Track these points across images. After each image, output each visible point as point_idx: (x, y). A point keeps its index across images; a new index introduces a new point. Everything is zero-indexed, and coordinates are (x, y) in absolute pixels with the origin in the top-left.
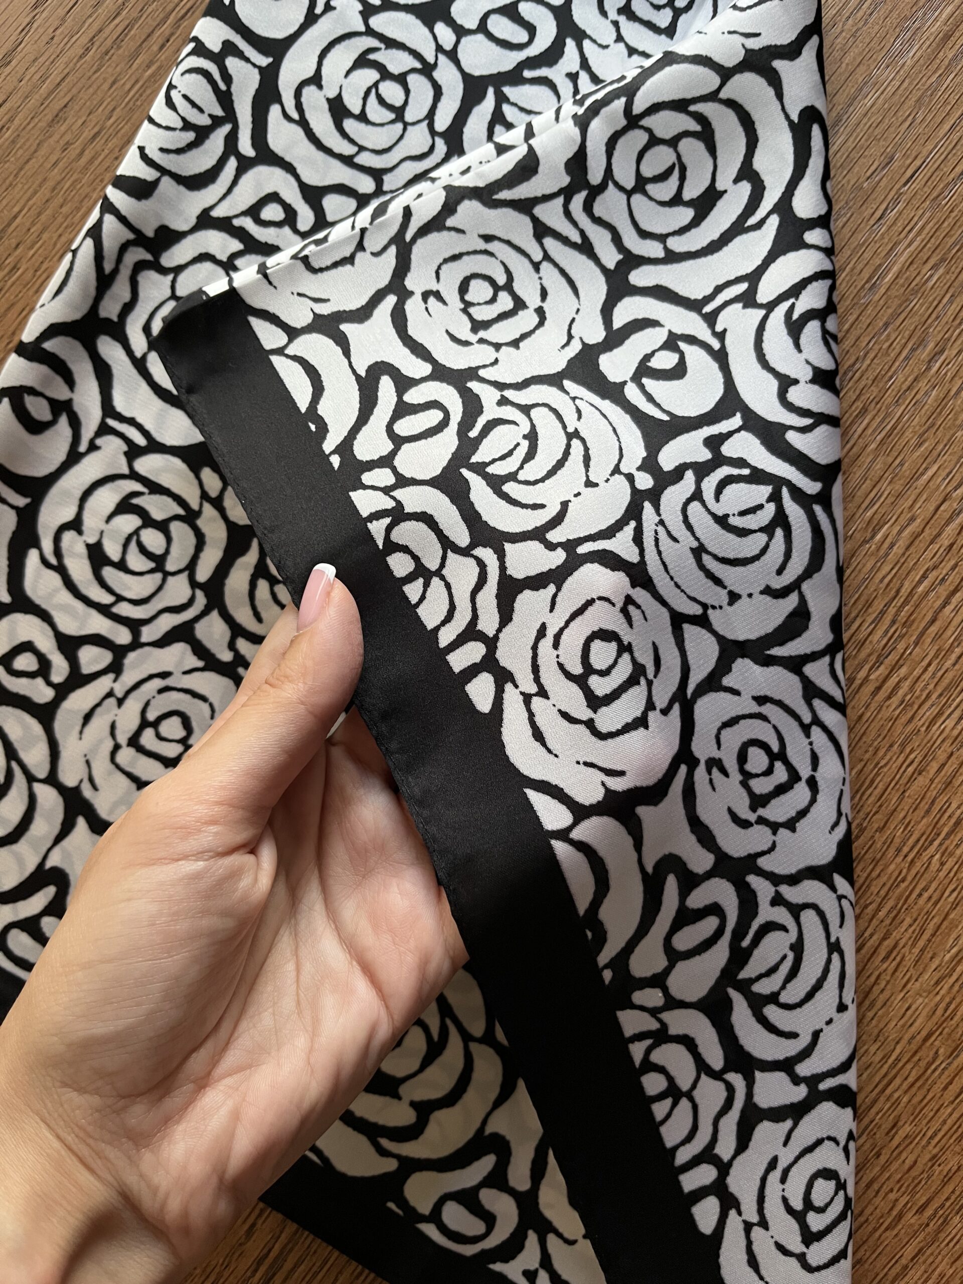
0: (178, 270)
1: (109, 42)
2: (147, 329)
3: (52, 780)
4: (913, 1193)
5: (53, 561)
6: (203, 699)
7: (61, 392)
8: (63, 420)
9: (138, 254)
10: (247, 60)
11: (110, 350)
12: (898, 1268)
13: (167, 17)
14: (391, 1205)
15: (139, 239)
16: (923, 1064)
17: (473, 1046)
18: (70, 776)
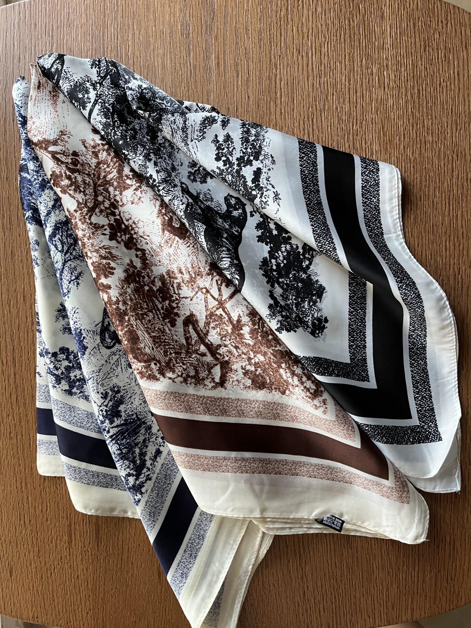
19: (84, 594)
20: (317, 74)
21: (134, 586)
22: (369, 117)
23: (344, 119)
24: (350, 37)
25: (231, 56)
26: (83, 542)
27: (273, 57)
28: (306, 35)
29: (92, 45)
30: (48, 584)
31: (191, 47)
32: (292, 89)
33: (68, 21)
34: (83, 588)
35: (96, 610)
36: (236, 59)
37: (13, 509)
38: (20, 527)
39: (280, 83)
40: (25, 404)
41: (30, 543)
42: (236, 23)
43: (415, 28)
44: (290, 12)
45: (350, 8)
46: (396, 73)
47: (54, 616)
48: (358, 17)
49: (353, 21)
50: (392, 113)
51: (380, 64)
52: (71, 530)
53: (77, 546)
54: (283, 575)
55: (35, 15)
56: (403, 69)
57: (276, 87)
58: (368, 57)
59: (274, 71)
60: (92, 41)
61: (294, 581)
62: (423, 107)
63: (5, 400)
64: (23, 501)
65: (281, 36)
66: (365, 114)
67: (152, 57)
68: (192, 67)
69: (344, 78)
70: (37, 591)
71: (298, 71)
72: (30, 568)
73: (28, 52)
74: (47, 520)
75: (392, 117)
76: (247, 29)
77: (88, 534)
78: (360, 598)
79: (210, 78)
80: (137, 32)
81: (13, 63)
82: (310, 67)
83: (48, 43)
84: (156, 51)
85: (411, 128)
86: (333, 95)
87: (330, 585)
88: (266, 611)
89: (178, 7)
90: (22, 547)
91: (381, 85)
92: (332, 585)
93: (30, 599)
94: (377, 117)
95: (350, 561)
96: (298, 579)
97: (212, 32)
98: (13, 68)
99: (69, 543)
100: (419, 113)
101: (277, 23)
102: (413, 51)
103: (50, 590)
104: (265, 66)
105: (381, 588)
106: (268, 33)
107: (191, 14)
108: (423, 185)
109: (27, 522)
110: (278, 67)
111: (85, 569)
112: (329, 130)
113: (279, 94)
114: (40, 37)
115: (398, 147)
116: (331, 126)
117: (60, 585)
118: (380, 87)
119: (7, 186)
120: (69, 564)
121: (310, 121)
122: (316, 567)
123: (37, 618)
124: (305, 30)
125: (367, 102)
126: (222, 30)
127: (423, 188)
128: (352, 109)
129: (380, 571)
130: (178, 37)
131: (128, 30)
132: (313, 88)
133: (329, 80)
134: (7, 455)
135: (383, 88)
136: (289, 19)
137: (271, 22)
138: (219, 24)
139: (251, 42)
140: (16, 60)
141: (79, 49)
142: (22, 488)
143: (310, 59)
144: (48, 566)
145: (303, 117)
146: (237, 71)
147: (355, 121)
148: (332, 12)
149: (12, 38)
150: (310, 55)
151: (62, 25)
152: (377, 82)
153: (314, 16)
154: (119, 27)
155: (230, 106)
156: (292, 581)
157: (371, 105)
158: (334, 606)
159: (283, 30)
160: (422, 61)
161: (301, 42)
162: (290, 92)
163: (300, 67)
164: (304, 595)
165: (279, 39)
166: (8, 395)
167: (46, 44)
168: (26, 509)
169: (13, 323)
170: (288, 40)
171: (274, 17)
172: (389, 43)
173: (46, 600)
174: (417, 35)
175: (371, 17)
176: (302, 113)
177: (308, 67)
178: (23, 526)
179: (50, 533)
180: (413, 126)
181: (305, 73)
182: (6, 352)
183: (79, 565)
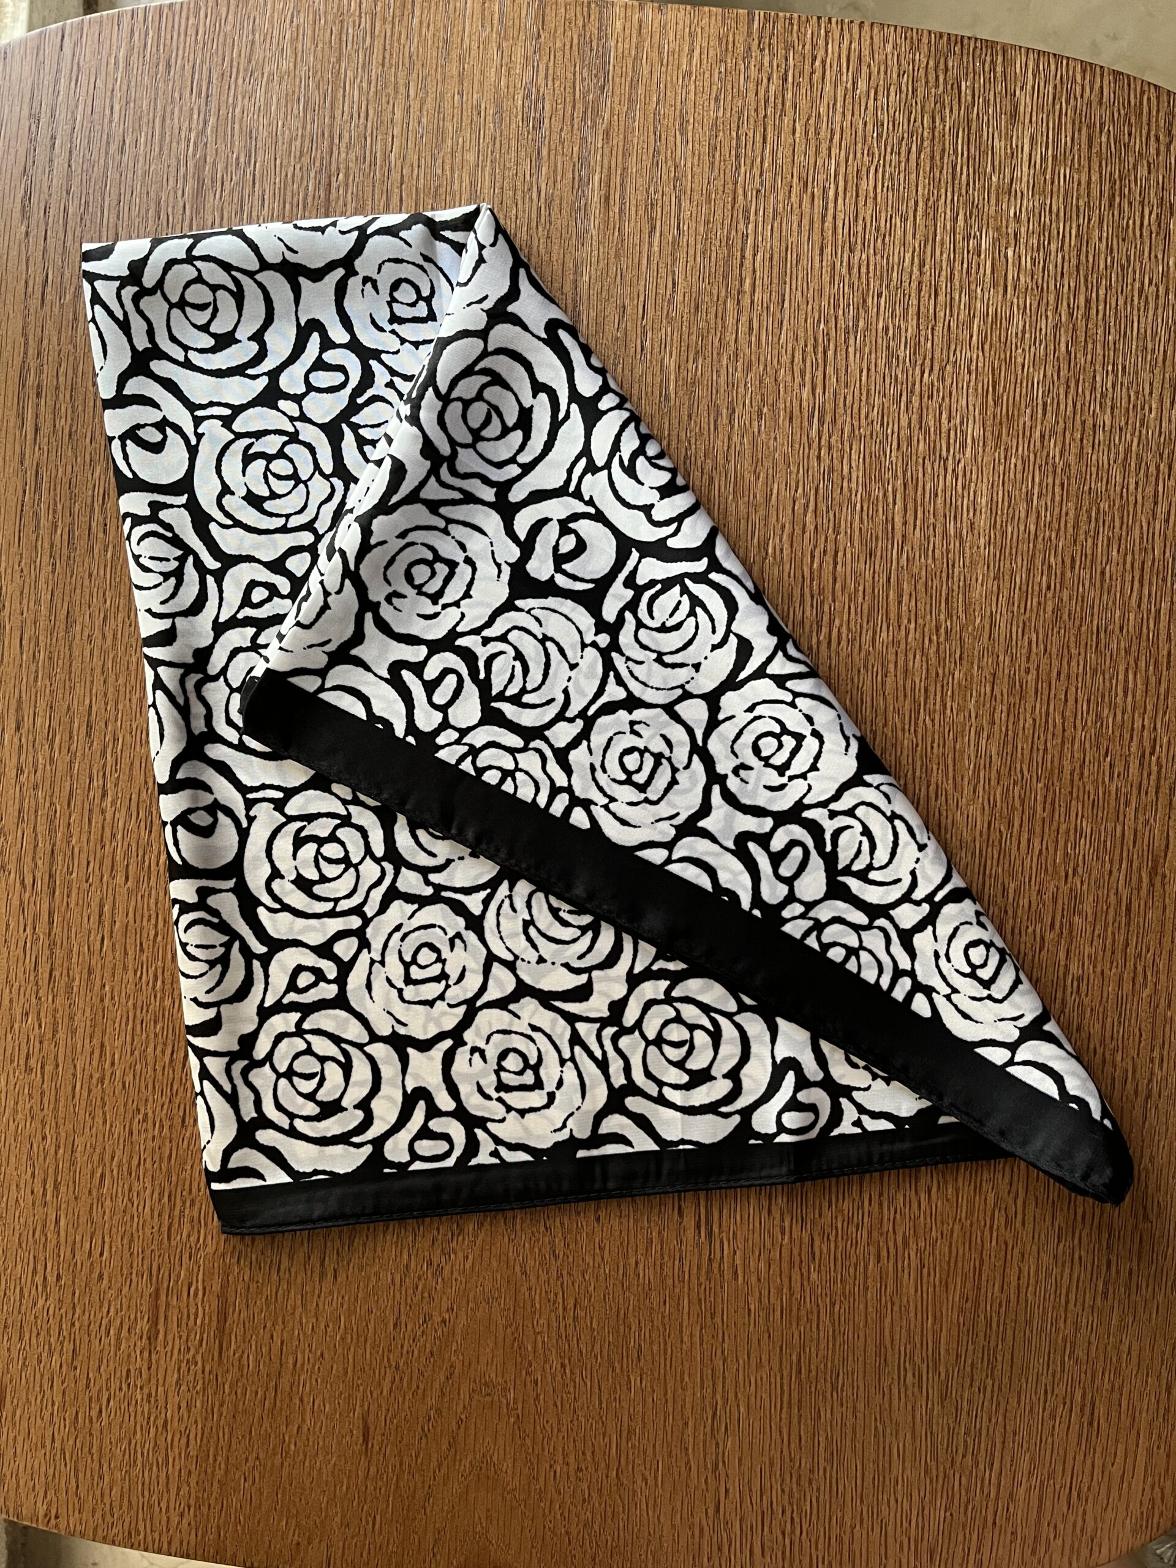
0: (224, 671)
1: (65, 551)
2: (230, 722)
3: (374, 1038)
4: (1041, 921)
5: (277, 906)
6: (433, 926)
7: (207, 799)
8: (221, 815)
9: (194, 678)
10: (172, 506)
11: (216, 751)
12: (1062, 969)
13: (92, 510)
14: (752, 1142)
15: (187, 669)
16: (997, 843)
17: (737, 1018)
18: (384, 1029)
19: (177, 1468)
20: (844, 242)
21: (301, 1456)
22: (962, 355)
23: (902, 355)
24: (932, 158)
25: (640, 181)
26: (184, 1338)
27: (740, 191)
28: (824, 146)
29: (304, 128)
30: (91, 1435)
31: (545, 152)
32: (783, 274)
33: (250, 62)
34: (177, 1451)
35: (205, 1509)
36: (652, 190)
37: (20, 1244)
38: (33, 1292)
39: (755, 255)
40: (69, 988)
41: (55, 1332)
42: (658, 103)
43: (1090, 147)
44: (790, 86)
45: (937, 87)
46: (1035, 254)
47: (98, 1515)
48: (956, 112)
49: (943, 120)
50: (1020, 351)
51: (998, 229)
52: (157, 1307)
53: (169, 1348)
54: (670, 1456)
55: (168, 42)
56: (1053, 247)
57: (741, 265)
58: (973, 209)
59: (741, 226)
60: (305, 116)
61: (694, 1473)
62: (1094, 342)
63: (21, 975)
64: (44, 1226)
65: (764, 141)
66: (953, 347)
67: (447, 167)
68: (542, 200)
69: (908, 256)
70: (63, 1450)
71: (800, 232)
72: (48, 1392)
73: (145, 129)
74: (101, 1277)
75: (1020, 360)
76: (683, 122)
77: (199, 1322)
78: (853, 1528)
79: (586, 231)
80: (415, 105)
81: (107, 153)
82: (829, 224)
83: (196, 112)
84: (458, 155)
85: (1062, 392)
86: (880, 295)
87: (783, 1491)
88: (622, 1542)
89: (519, 52)
90: (34, 1340)
91: (999, 281)
92: (787, 1490)
93: (43, 1469)
94: (981, 358)
95: (837, 1435)
96: (706, 1468)
97: (599, 121)
98: (106, 167)
99: (149, 1338)
100: (1085, 354)
101: (756, 110)
102: (1081, 203)
103: (94, 1450)
104: (719, 212)
105: (906, 1506)
106: (734, 134)
107: (551, 71)
108: (1082, 532)
109: (51, 1279)
110: (752, 218)
111: (184, 1405)
112: (864, 378)
113: (748, 281)
114: (177, 95)
115: (1028, 433)
116: (868, 370)
117: (120, 1440)
118: (995, 285)
119: (70, 453)
120: (146, 1391)
121: (820, 356)
122: (751, 1444)
123: (57, 1517)
124: (824, 133)
125: (961, 317)
126: (623, 119)
127: (1082, 537)
128: (923, 333)
129: (908, 1464)
130: (513, 126)
131: (395, 98)
132: (833, 276)
133: (872, 258)
134: (16, 1111)
135: (1001, 289)
136: (788, 104)
137: (743, 106)
138: (617, 100)
139: (690, 152)
140: (113, 148)
141: (270, 133)
142: (44, 1194)
143: (831, 205)
144: (94, 1391)
145: (802, 343)
146: (652, 220)
147: (928, 362)
148: (892, 94)
149: (109, 94)
150: (832, 193)
151: (234, 70)
152: (989, 271)
153: (849, 100)
154: (373, 89)
155: (627, 302)
156: (689, 1475)
157: (971, 328)
158: (787, 1541)
159: (769, 129)
160: (1101, 230)
161: (812, 161)
162: (775, 281)
163: (805, 222)
164: (718, 1510)
165: (758, 152)
166: (28, 965)
167: (191, 115)
168: (51, 1246)
169: (57, 790)
170: (780, 155)
171: (751, 94)
172: (1025, 179)
173: (81, 1475)
174: (1095, 166)
175: (987, 112)
176: (801, 334)
177: (823, 222)
178: (40, 1289)
179: (105, 1310)
180: (1068, 387)
181: (816, 236)
182: (34, 858)
183: (170, 1394)
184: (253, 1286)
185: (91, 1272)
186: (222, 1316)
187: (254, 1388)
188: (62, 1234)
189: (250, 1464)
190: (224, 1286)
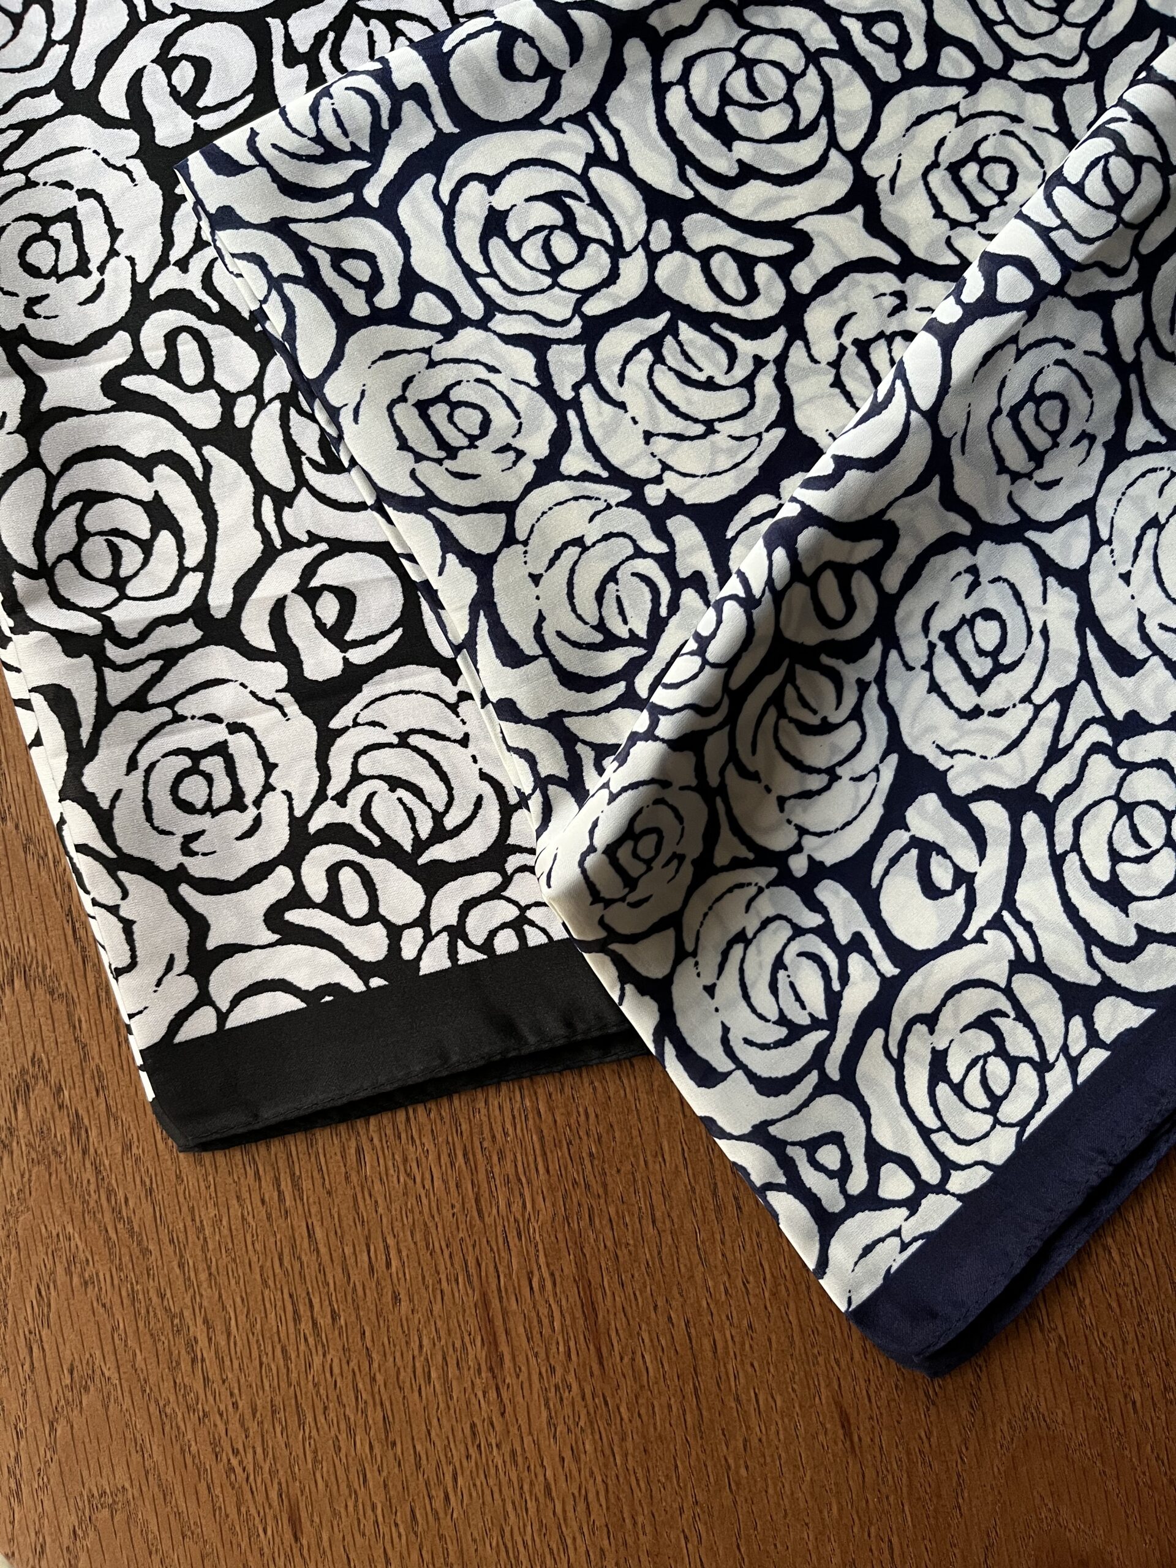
184: (623, 1253)
185: (380, 1295)
186: (590, 1308)
187: (664, 1400)
188: (323, 1250)
189: (688, 1513)
190: (581, 1264)
